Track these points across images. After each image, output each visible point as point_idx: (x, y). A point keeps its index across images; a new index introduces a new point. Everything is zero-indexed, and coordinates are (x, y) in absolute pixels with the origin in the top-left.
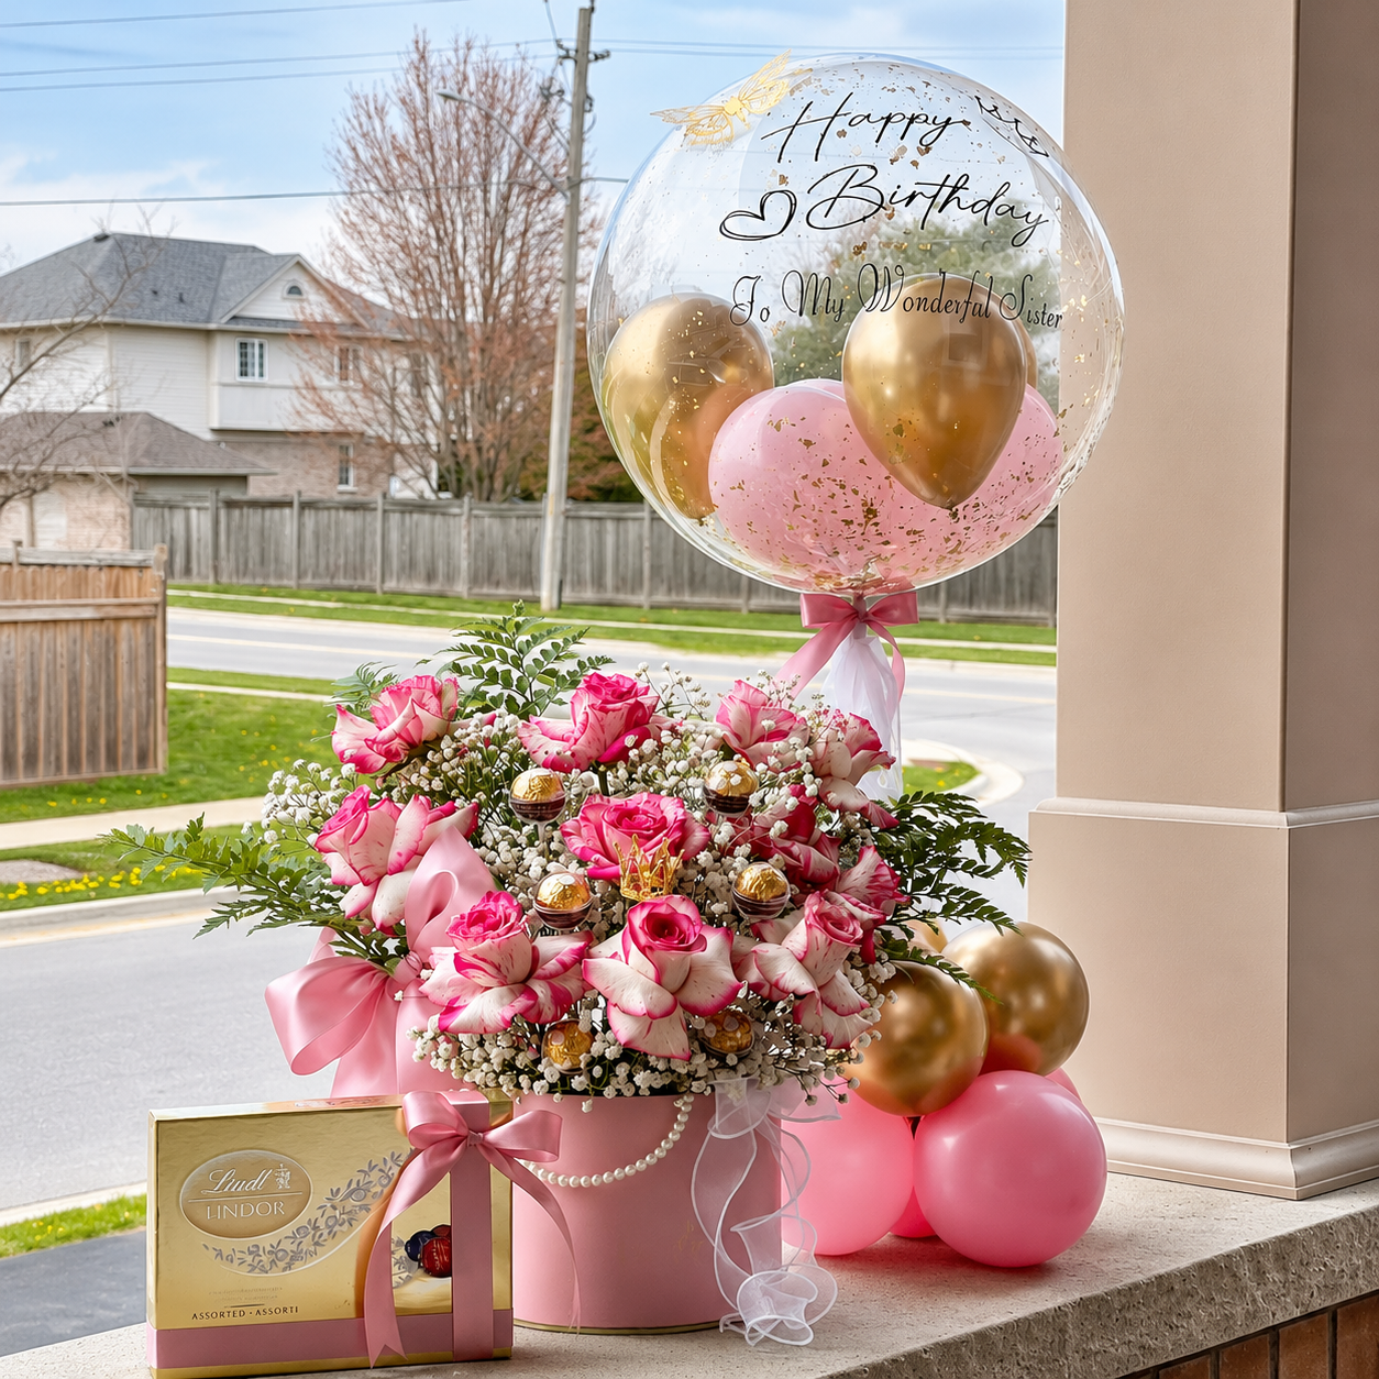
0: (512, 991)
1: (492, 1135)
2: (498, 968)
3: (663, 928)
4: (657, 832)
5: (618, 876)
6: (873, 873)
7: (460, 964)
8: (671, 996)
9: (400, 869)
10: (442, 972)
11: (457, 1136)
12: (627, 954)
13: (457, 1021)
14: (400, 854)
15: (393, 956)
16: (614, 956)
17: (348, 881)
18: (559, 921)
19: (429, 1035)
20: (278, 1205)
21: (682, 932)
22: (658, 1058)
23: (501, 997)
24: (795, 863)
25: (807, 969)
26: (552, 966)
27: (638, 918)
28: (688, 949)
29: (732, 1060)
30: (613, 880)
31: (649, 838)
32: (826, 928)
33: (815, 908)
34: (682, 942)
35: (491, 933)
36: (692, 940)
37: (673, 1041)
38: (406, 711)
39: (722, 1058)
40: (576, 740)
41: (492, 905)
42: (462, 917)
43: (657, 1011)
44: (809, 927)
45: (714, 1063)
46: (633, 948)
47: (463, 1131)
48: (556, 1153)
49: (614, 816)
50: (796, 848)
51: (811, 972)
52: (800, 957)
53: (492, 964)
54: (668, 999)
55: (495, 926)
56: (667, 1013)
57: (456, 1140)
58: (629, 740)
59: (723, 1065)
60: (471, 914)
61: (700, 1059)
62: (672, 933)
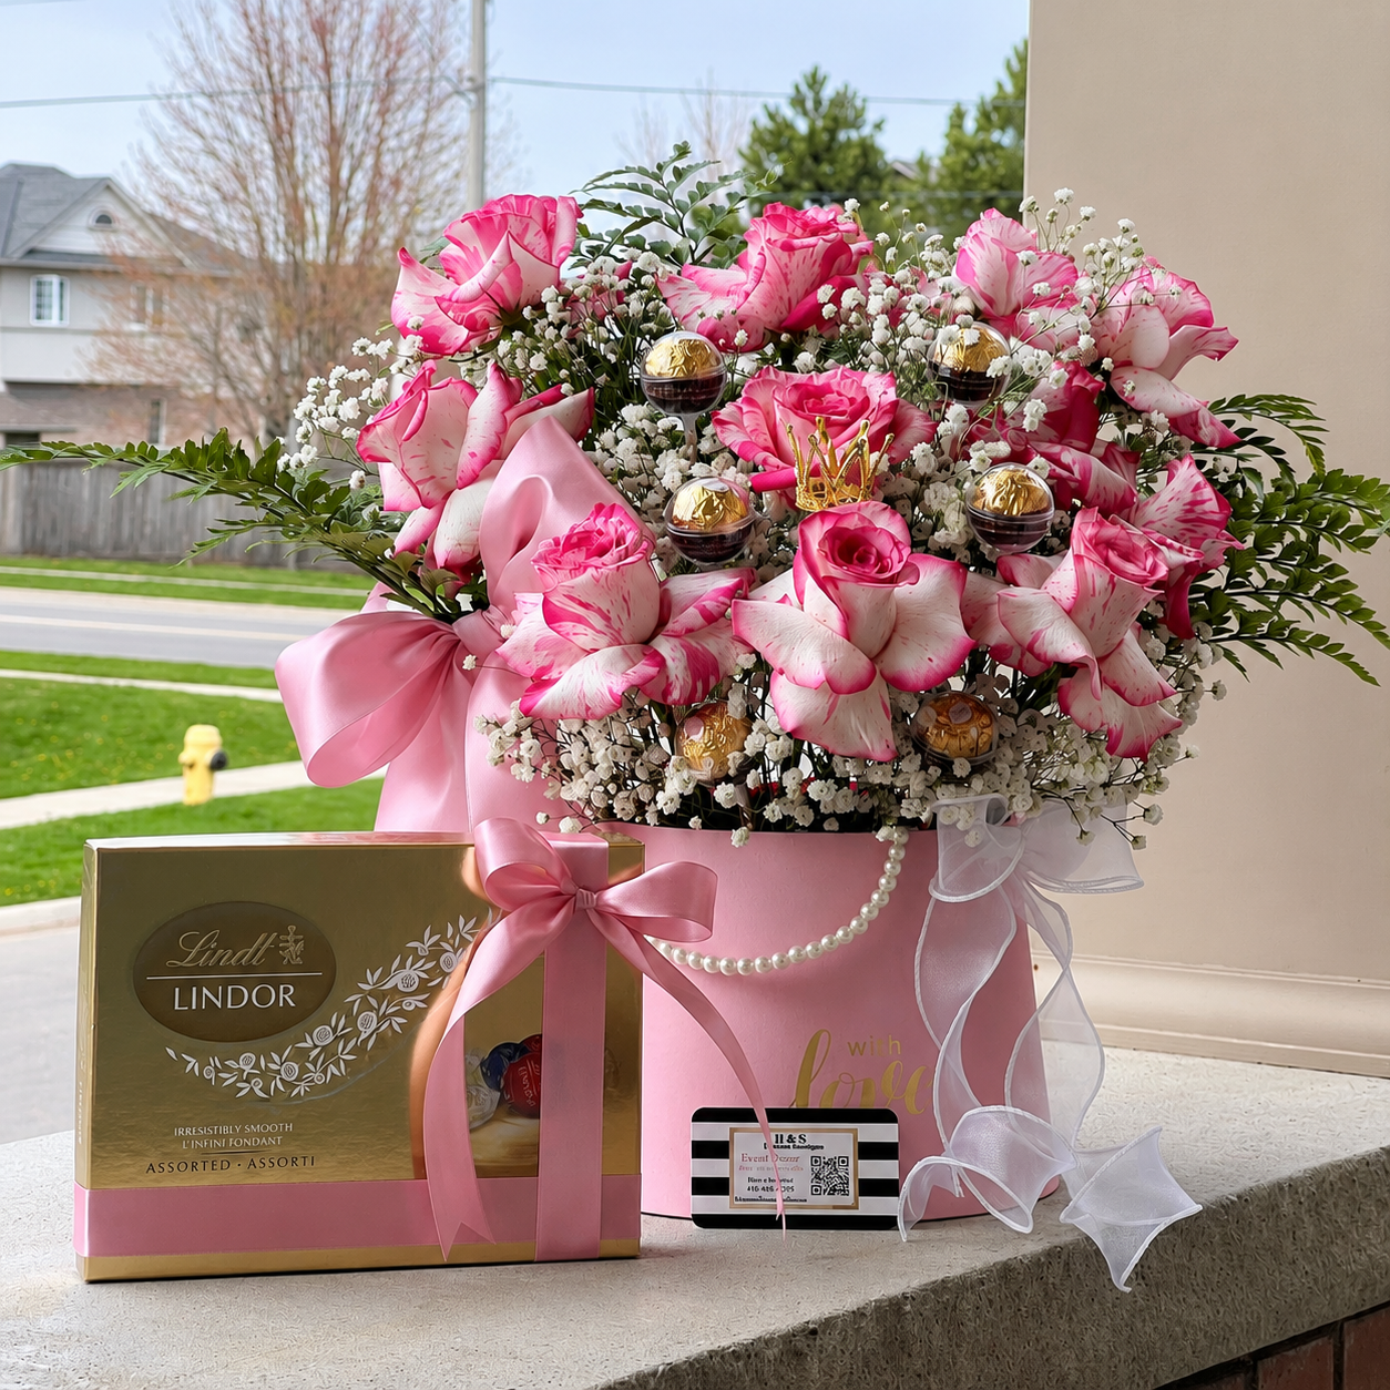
0: (625, 653)
1: (612, 896)
2: (607, 618)
3: (850, 548)
4: (855, 416)
5: (793, 484)
6: (1188, 496)
7: (552, 616)
8: (865, 659)
9: (474, 479)
10: (526, 626)
11: (558, 894)
12: (800, 595)
13: (548, 698)
14: (473, 455)
15: (468, 613)
16: (784, 599)
17: (404, 506)
18: (701, 550)
19: (510, 727)
20: (286, 991)
21: (880, 557)
22: (845, 758)
23: (612, 663)
24: (1065, 473)
25: (1080, 627)
26: (691, 616)
27: (816, 534)
28: (894, 580)
29: (961, 768)
30: (786, 488)
31: (846, 425)
32: (1107, 561)
33: (1090, 531)
34: (881, 571)
35: (595, 561)
36: (898, 567)
37: (870, 734)
38: (496, 255)
39: (946, 765)
40: (747, 295)
41: (599, 523)
42: (557, 542)
43: (845, 680)
44: (1078, 558)
45: (935, 772)
46: (810, 582)
47: (569, 887)
48: (708, 924)
49: (793, 397)
50: (1069, 456)
51: (1086, 630)
52: (1067, 609)
53: (599, 611)
54: (861, 663)
55: (602, 551)
56: (861, 686)
57: (560, 899)
58: (824, 292)
59: (948, 777)
60: (568, 538)
61: (910, 765)
62: (863, 560)
